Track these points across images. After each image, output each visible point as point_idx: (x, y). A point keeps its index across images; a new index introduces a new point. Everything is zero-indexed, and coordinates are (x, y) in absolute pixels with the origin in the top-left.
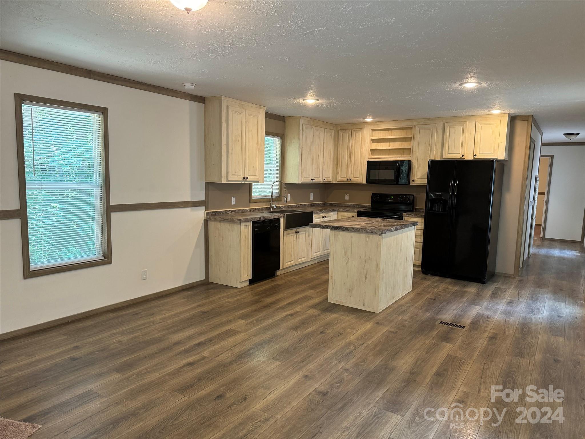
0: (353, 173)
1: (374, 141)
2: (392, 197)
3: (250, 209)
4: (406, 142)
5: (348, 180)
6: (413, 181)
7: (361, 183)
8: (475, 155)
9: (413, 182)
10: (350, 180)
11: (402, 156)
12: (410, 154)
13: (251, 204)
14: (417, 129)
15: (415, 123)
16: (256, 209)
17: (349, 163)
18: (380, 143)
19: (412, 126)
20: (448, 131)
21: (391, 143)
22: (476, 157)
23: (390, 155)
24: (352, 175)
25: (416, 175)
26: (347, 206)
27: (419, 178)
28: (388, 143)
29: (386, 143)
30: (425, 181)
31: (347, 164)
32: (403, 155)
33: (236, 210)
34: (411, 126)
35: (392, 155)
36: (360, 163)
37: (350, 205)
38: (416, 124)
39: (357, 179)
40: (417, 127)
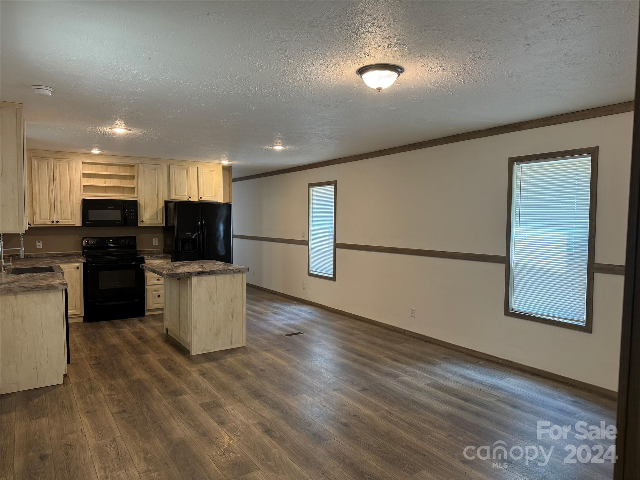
0: (59, 213)
1: (85, 175)
2: (112, 240)
4: (125, 180)
5: (52, 222)
6: (143, 221)
7: (73, 226)
8: (201, 198)
9: (141, 223)
10: (57, 222)
11: (122, 195)
12: (134, 194)
14: (141, 168)
15: (138, 162)
17: (52, 201)
18: (92, 179)
19: (134, 164)
20: (173, 173)
21: (107, 180)
22: (201, 199)
23: (107, 193)
24: (59, 217)
25: (144, 216)
26: (40, 256)
27: (148, 219)
28: (103, 180)
29: (100, 179)
30: (160, 221)
31: (50, 202)
32: (123, 193)
34: (134, 163)
35: (110, 193)
36: (70, 201)
38: (139, 162)
39: (67, 220)
40: (140, 165)
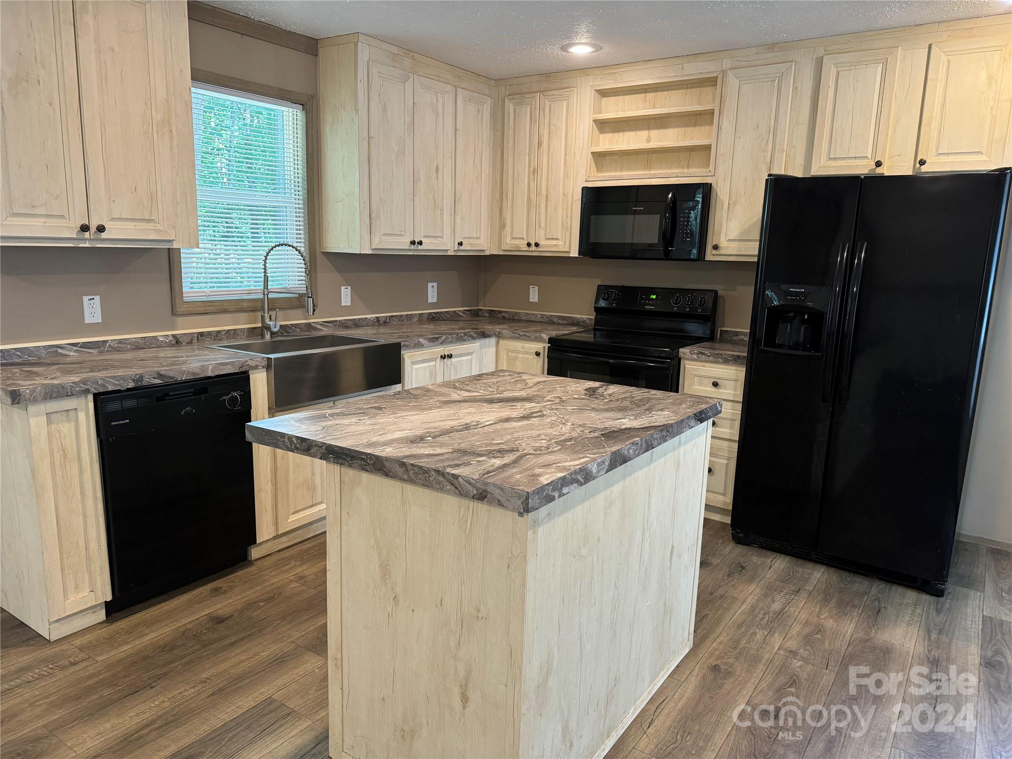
0: (543, 225)
1: (604, 126)
2: (654, 297)
3: (174, 336)
4: (697, 128)
5: (529, 245)
6: (716, 247)
7: (566, 255)
8: (922, 163)
9: (714, 252)
10: (537, 245)
11: (686, 170)
12: (708, 165)
13: (180, 320)
14: (732, 81)
15: (727, 64)
16: (201, 334)
17: (533, 196)
18: (622, 134)
19: (715, 75)
20: (832, 83)
21: (654, 133)
22: (924, 169)
23: (650, 169)
24: (542, 232)
25: (724, 229)
26: (533, 318)
27: (734, 240)
28: (644, 134)
29: (638, 132)
30: (751, 250)
31: (529, 199)
32: (688, 167)
33: (105, 342)
34: (714, 72)
35: (656, 169)
36: (564, 194)
37: (542, 316)
38: (730, 66)
39: (555, 242)
40: (730, 75)
